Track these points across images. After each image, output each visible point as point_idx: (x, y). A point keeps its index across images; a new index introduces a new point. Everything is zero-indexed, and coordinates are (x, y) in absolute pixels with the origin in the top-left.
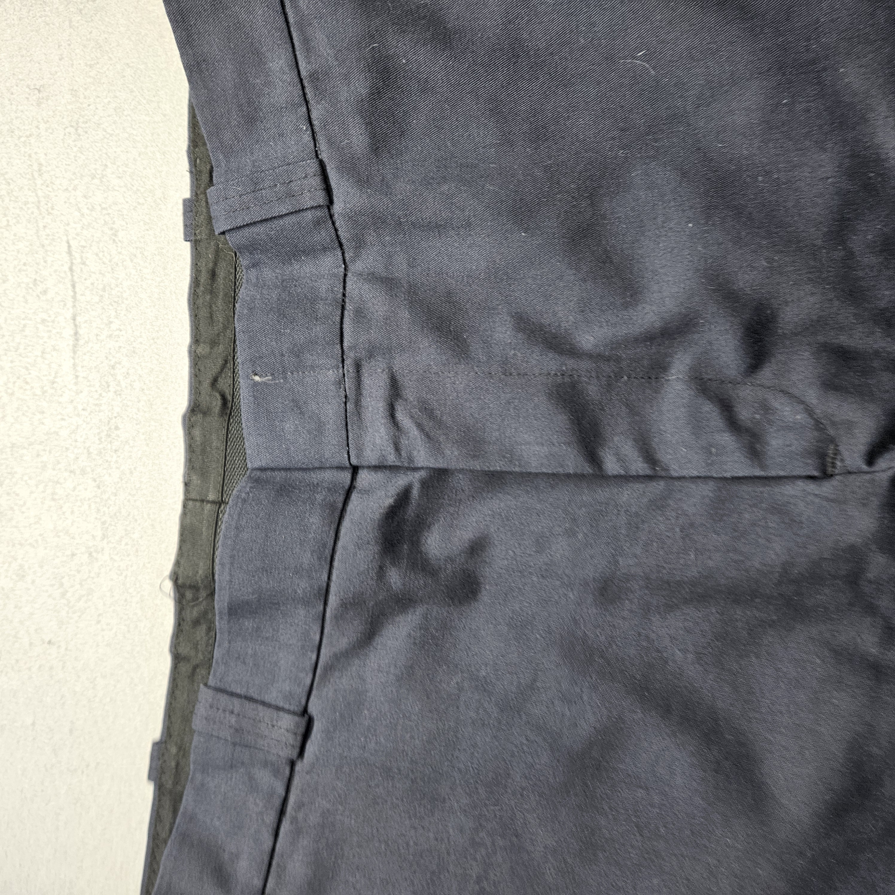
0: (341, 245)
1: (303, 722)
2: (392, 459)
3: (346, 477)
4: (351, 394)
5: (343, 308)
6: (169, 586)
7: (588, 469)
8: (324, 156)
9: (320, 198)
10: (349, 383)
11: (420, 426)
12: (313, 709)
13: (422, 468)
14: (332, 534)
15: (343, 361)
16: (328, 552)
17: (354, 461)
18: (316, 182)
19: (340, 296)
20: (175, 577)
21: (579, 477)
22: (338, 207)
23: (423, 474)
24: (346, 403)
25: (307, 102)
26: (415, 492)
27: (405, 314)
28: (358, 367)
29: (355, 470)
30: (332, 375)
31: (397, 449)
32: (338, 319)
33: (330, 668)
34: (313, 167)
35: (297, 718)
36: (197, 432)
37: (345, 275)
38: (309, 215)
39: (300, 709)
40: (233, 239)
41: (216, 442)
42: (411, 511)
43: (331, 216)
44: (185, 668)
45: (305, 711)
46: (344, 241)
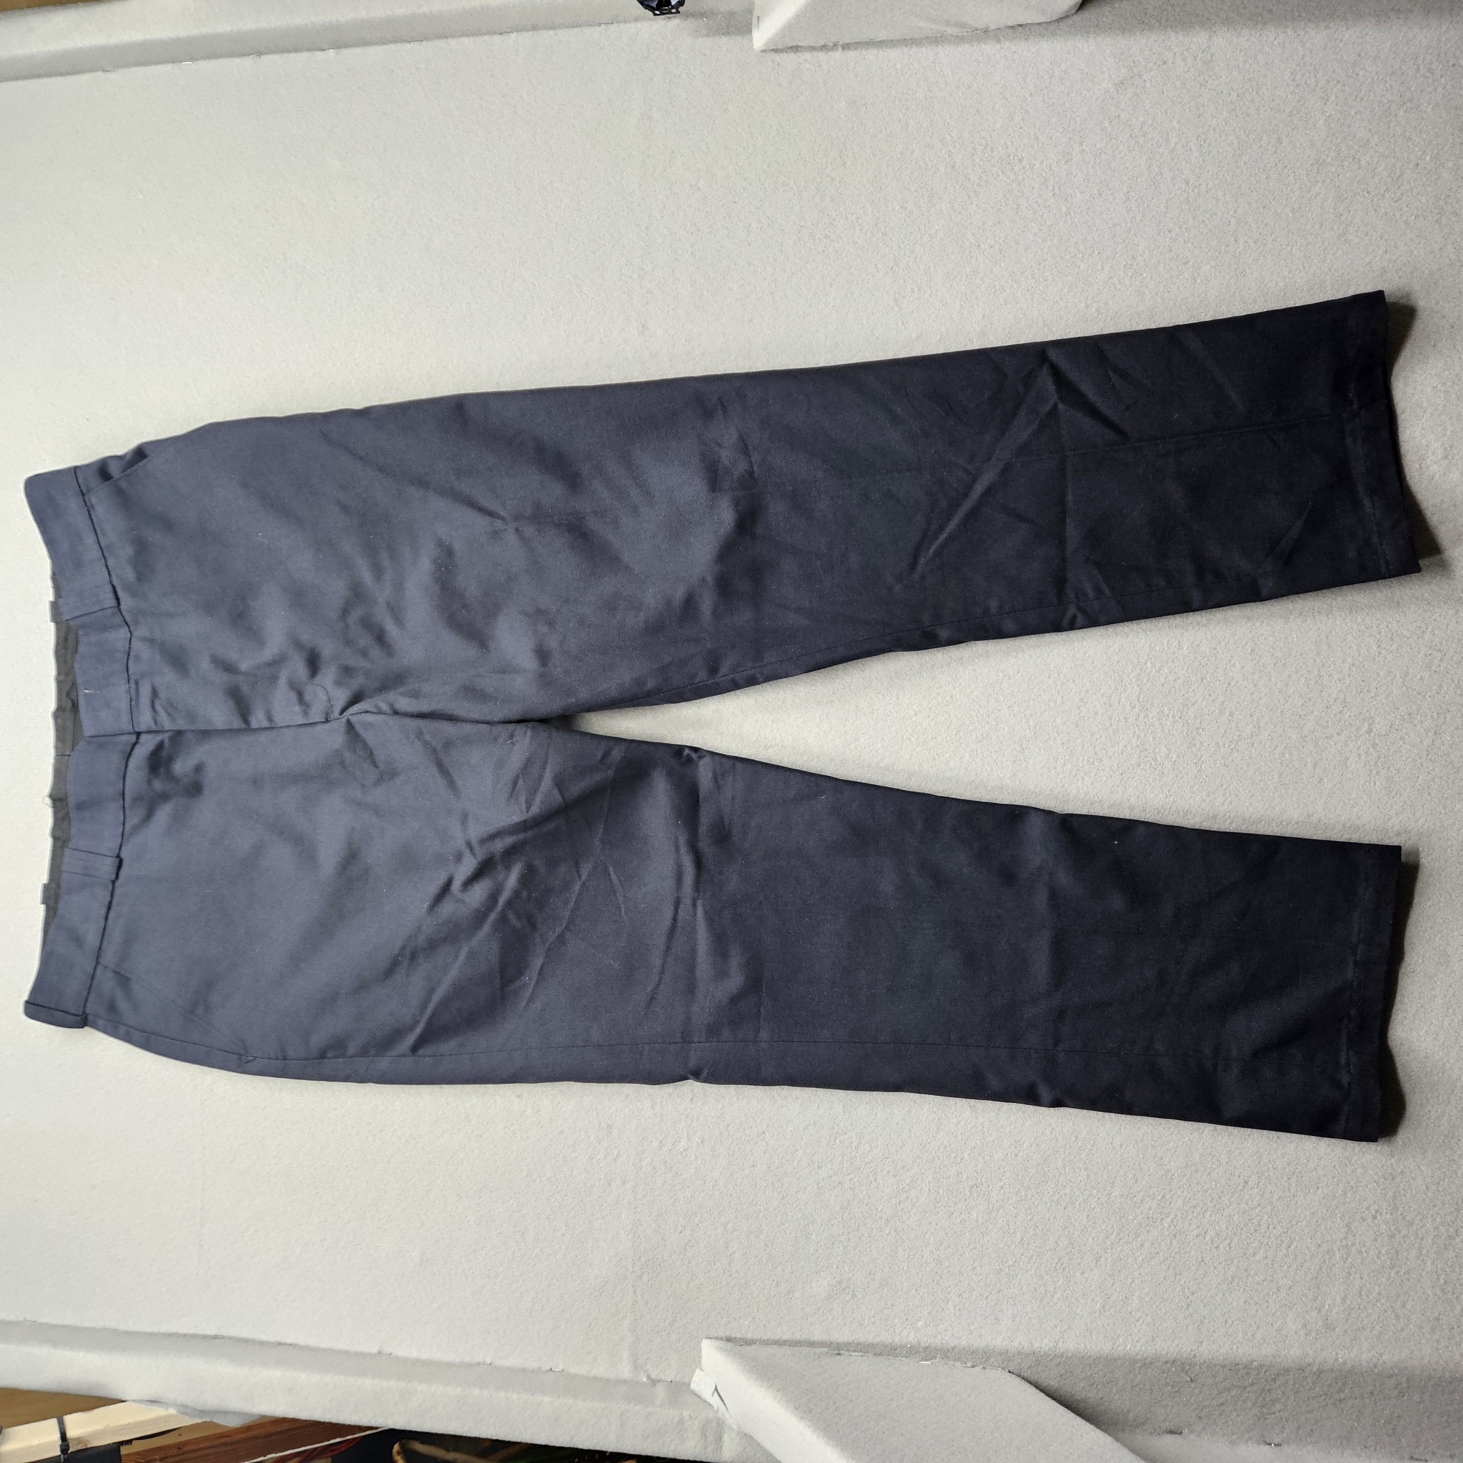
0: (127, 624)
1: (117, 860)
2: (153, 727)
3: (133, 738)
4: (133, 696)
5: (129, 655)
6: (48, 801)
7: (243, 726)
8: (115, 583)
9: (114, 603)
10: (133, 692)
11: (166, 711)
12: (123, 856)
13: (170, 730)
14: (124, 764)
15: (129, 681)
16: (122, 773)
17: (137, 730)
18: (111, 595)
19: (127, 649)
20: (51, 796)
21: (239, 730)
22: (122, 607)
23: (170, 734)
24: (131, 701)
25: (104, 557)
26: (166, 744)
27: (158, 657)
28: (137, 683)
29: (138, 734)
30: (124, 687)
31: (156, 723)
32: (125, 660)
33: (131, 834)
34: (110, 587)
35: (113, 859)
36: (59, 721)
37: (131, 638)
38: (109, 611)
39: (115, 855)
40: (72, 623)
41: (70, 724)
42: (165, 753)
43: (120, 611)
44: (59, 844)
45: (118, 856)
46: (128, 622)
